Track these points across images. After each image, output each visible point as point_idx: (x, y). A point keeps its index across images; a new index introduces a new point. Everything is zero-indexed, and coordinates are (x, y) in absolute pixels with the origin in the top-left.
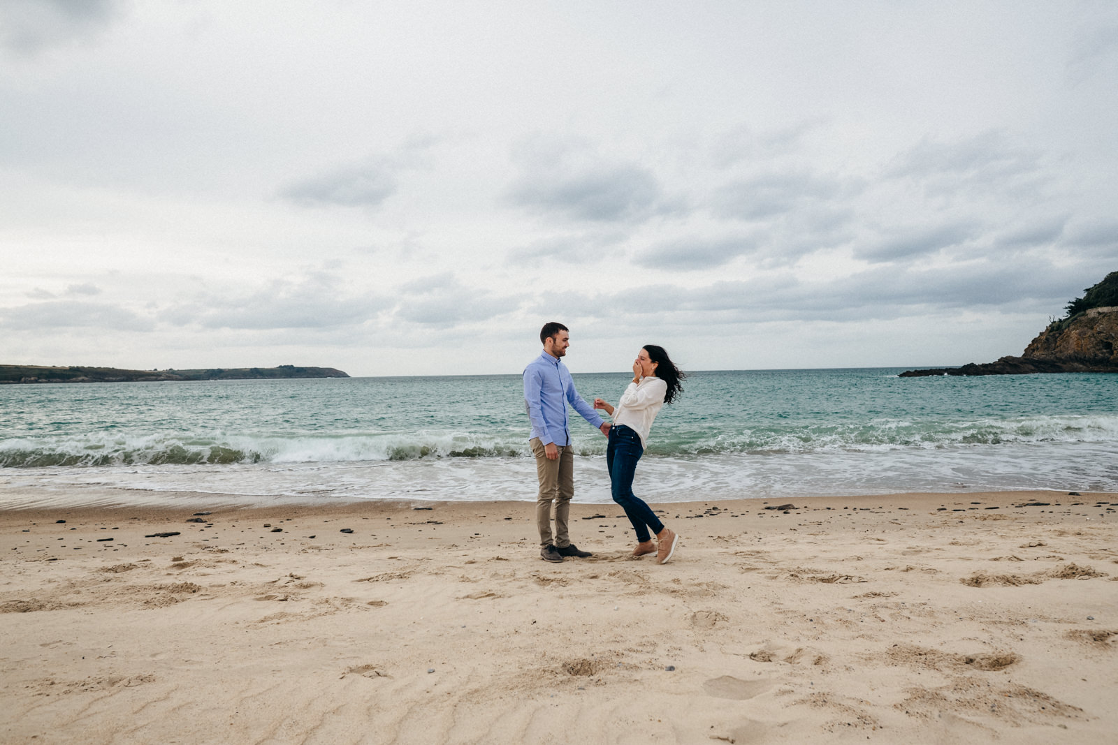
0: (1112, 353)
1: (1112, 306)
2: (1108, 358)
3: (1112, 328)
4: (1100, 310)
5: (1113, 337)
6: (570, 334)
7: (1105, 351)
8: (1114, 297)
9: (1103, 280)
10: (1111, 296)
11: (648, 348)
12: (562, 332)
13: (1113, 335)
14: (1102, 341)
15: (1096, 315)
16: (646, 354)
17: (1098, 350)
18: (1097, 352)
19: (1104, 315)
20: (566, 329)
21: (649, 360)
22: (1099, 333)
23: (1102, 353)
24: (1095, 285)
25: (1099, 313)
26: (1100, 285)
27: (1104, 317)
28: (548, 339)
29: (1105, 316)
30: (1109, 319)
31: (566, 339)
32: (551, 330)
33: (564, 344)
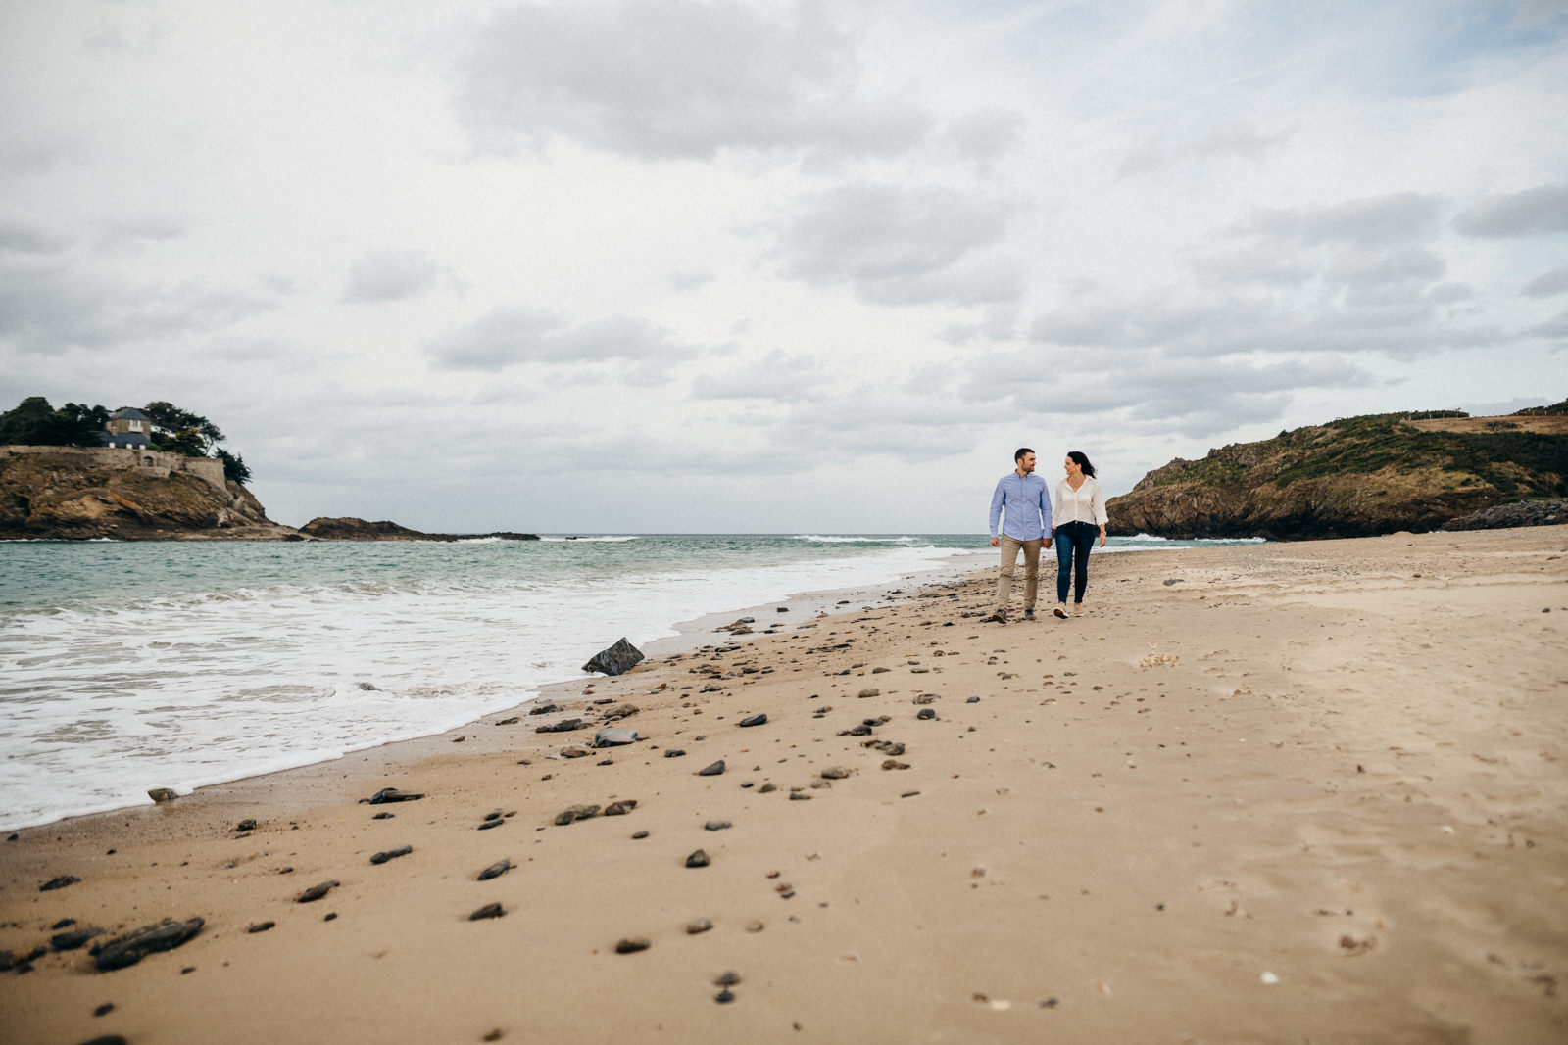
0: (29, 513)
1: (31, 444)
2: (24, 520)
3: (29, 477)
4: (13, 448)
5: (30, 491)
6: (1036, 455)
7: (18, 509)
8: (32, 431)
9: (18, 405)
10: (30, 430)
11: (1071, 455)
12: (1029, 455)
13: (31, 486)
14: (15, 495)
15: (7, 456)
16: (1070, 459)
17: (8, 508)
18: (7, 512)
19: (19, 456)
20: (1032, 452)
21: (1073, 464)
22: (10, 482)
23: (13, 513)
24: (6, 413)
25: (11, 454)
26: (13, 413)
27: (17, 460)
28: (1019, 460)
29: (19, 458)
30: (26, 463)
31: (1032, 460)
32: (1021, 453)
33: (1031, 463)
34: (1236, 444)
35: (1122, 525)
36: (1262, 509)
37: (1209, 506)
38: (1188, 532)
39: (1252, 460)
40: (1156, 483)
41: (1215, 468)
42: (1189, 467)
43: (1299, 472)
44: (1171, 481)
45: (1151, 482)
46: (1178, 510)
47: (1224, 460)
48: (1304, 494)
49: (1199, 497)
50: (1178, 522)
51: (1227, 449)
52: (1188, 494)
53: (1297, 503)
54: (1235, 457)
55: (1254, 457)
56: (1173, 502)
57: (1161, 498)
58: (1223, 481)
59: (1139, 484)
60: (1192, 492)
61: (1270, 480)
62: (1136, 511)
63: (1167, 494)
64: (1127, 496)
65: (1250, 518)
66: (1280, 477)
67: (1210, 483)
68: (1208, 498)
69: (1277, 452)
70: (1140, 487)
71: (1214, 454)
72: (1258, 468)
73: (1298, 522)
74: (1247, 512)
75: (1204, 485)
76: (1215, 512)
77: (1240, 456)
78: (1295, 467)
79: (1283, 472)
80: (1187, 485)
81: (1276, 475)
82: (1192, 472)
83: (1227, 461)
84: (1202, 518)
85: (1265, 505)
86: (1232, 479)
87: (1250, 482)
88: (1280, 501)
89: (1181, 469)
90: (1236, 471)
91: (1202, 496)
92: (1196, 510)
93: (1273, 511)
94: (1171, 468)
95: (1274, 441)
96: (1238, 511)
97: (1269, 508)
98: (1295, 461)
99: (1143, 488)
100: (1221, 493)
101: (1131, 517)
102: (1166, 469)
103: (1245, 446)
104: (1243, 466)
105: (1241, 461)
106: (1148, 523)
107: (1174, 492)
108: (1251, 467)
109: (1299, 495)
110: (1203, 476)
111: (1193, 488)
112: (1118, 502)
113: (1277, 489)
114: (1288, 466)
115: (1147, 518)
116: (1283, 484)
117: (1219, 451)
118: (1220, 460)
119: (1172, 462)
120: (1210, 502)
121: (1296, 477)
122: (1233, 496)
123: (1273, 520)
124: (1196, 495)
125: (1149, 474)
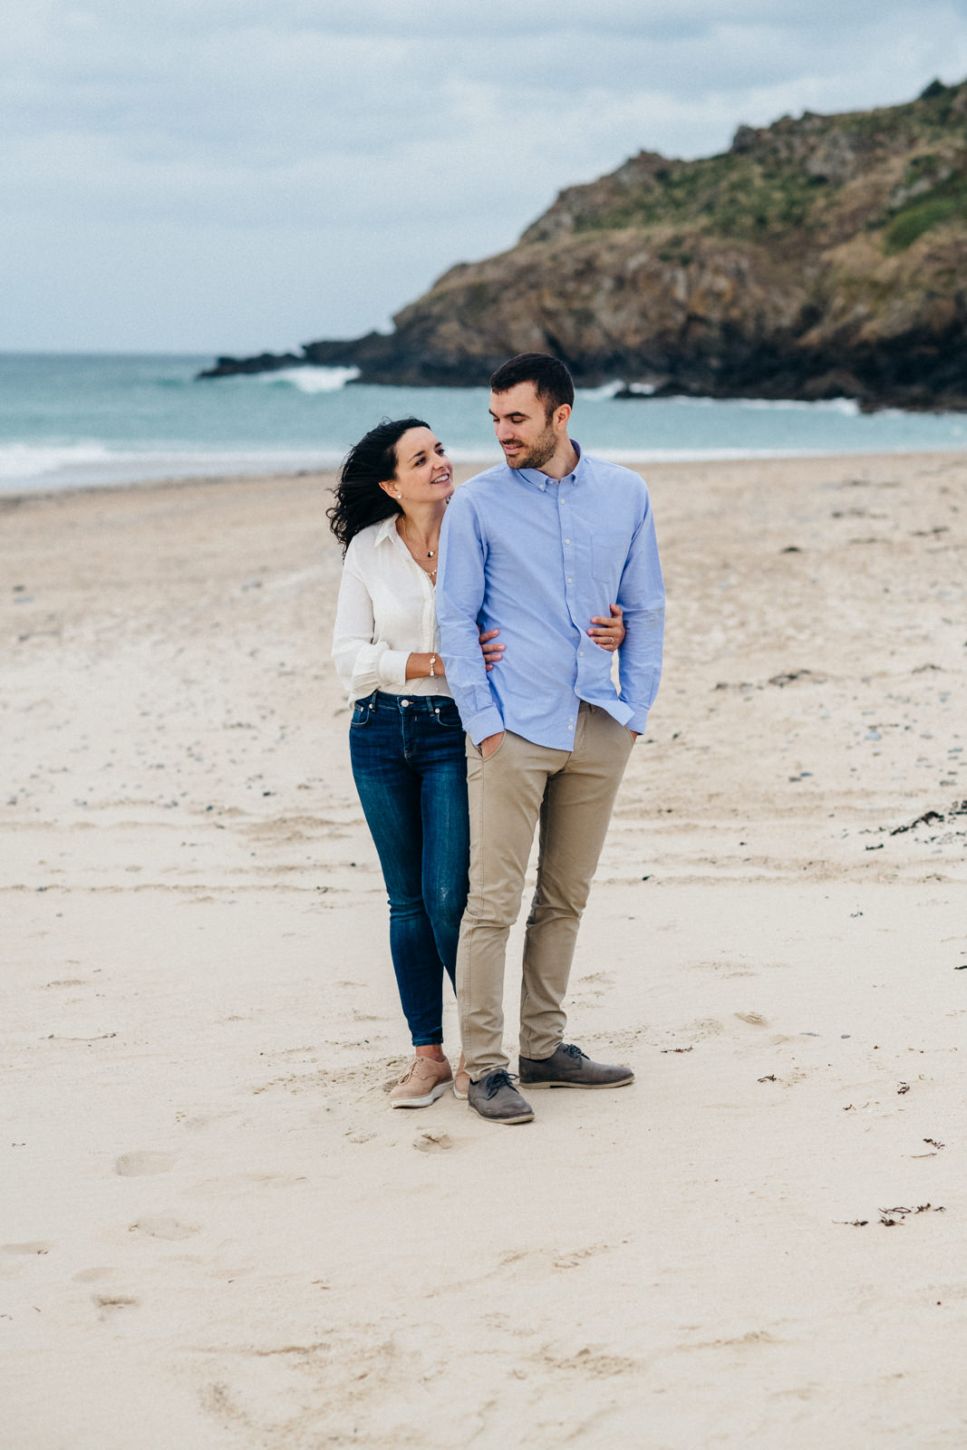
34: (808, 116)
35: (476, 348)
36: (844, 310)
37: (718, 296)
38: (658, 370)
39: (844, 163)
40: (580, 223)
41: (743, 185)
42: (676, 176)
43: (946, 204)
44: (621, 218)
45: (567, 219)
46: (634, 304)
47: (771, 159)
48: (952, 272)
49: (693, 269)
50: (633, 341)
51: (785, 127)
52: (665, 258)
53: (931, 295)
54: (800, 150)
55: (850, 156)
56: (621, 282)
57: (587, 270)
58: (762, 221)
59: (534, 226)
60: (677, 255)
61: (872, 227)
62: (519, 306)
63: (607, 258)
64: (497, 261)
65: (814, 336)
66: (900, 219)
67: (726, 228)
68: (717, 271)
69: (912, 142)
70: (537, 233)
71: (746, 141)
72: (857, 188)
73: (931, 351)
74: (811, 316)
75: (707, 231)
76: (735, 313)
77: (813, 149)
78: (941, 190)
79: (914, 202)
80: (663, 232)
81: (892, 213)
82: (679, 193)
83: (779, 164)
84: (699, 331)
85: (853, 299)
86: (785, 217)
87: (833, 230)
88: (885, 290)
89: (652, 182)
90: (798, 195)
91: (702, 266)
92: (679, 306)
93: (870, 317)
94: (625, 178)
95: (904, 112)
96: (789, 310)
97: (861, 309)
98: (944, 173)
99: (544, 236)
100: (754, 258)
101: (503, 326)
102: (611, 183)
103: (829, 122)
104: (820, 180)
105: (817, 166)
106: (552, 341)
107: (628, 252)
108: (839, 182)
109: (939, 273)
110: (709, 208)
111: (677, 241)
112: (470, 278)
113: (887, 253)
114: (923, 186)
115: (551, 327)
116: (901, 240)
117: (758, 133)
118: (761, 161)
119: (631, 162)
120: (723, 284)
121: (940, 218)
122: (785, 269)
123: (864, 345)
124: (685, 262)
125: (563, 196)
